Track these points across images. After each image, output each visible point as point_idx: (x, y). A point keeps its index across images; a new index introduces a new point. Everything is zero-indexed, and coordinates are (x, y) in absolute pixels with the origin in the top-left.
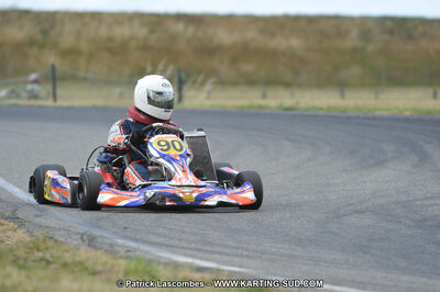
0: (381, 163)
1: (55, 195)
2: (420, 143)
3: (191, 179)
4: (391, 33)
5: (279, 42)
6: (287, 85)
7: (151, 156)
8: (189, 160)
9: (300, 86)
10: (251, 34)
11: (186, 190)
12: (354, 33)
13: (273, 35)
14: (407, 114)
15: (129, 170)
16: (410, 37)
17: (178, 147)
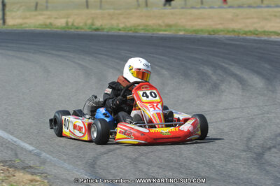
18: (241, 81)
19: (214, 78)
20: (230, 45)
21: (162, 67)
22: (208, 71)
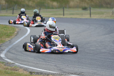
1: (29, 49)
3: (62, 46)
7: (52, 40)
8: (61, 41)
11: (61, 49)
15: (47, 44)
17: (58, 38)
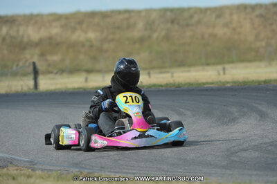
0: (233, 120)
2: (254, 104)
4: (172, 22)
5: (79, 36)
6: (89, 71)
9: (99, 71)
10: (55, 30)
12: (141, 25)
13: (74, 29)
14: (229, 85)
16: (188, 25)
18: (263, 115)
19: (236, 114)
20: (274, 90)
21: (188, 110)
22: (234, 109)
